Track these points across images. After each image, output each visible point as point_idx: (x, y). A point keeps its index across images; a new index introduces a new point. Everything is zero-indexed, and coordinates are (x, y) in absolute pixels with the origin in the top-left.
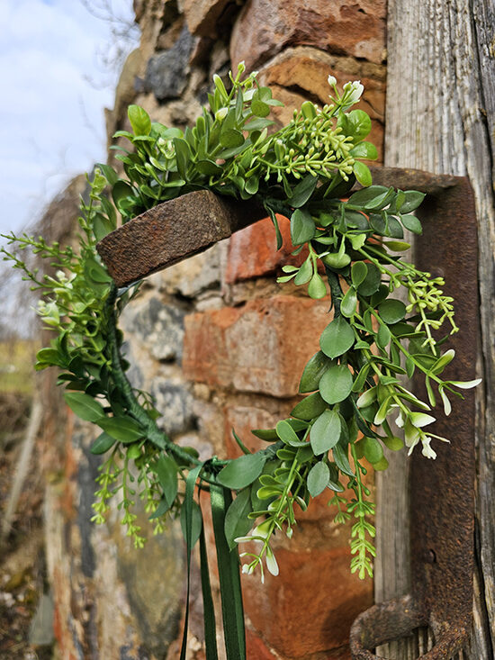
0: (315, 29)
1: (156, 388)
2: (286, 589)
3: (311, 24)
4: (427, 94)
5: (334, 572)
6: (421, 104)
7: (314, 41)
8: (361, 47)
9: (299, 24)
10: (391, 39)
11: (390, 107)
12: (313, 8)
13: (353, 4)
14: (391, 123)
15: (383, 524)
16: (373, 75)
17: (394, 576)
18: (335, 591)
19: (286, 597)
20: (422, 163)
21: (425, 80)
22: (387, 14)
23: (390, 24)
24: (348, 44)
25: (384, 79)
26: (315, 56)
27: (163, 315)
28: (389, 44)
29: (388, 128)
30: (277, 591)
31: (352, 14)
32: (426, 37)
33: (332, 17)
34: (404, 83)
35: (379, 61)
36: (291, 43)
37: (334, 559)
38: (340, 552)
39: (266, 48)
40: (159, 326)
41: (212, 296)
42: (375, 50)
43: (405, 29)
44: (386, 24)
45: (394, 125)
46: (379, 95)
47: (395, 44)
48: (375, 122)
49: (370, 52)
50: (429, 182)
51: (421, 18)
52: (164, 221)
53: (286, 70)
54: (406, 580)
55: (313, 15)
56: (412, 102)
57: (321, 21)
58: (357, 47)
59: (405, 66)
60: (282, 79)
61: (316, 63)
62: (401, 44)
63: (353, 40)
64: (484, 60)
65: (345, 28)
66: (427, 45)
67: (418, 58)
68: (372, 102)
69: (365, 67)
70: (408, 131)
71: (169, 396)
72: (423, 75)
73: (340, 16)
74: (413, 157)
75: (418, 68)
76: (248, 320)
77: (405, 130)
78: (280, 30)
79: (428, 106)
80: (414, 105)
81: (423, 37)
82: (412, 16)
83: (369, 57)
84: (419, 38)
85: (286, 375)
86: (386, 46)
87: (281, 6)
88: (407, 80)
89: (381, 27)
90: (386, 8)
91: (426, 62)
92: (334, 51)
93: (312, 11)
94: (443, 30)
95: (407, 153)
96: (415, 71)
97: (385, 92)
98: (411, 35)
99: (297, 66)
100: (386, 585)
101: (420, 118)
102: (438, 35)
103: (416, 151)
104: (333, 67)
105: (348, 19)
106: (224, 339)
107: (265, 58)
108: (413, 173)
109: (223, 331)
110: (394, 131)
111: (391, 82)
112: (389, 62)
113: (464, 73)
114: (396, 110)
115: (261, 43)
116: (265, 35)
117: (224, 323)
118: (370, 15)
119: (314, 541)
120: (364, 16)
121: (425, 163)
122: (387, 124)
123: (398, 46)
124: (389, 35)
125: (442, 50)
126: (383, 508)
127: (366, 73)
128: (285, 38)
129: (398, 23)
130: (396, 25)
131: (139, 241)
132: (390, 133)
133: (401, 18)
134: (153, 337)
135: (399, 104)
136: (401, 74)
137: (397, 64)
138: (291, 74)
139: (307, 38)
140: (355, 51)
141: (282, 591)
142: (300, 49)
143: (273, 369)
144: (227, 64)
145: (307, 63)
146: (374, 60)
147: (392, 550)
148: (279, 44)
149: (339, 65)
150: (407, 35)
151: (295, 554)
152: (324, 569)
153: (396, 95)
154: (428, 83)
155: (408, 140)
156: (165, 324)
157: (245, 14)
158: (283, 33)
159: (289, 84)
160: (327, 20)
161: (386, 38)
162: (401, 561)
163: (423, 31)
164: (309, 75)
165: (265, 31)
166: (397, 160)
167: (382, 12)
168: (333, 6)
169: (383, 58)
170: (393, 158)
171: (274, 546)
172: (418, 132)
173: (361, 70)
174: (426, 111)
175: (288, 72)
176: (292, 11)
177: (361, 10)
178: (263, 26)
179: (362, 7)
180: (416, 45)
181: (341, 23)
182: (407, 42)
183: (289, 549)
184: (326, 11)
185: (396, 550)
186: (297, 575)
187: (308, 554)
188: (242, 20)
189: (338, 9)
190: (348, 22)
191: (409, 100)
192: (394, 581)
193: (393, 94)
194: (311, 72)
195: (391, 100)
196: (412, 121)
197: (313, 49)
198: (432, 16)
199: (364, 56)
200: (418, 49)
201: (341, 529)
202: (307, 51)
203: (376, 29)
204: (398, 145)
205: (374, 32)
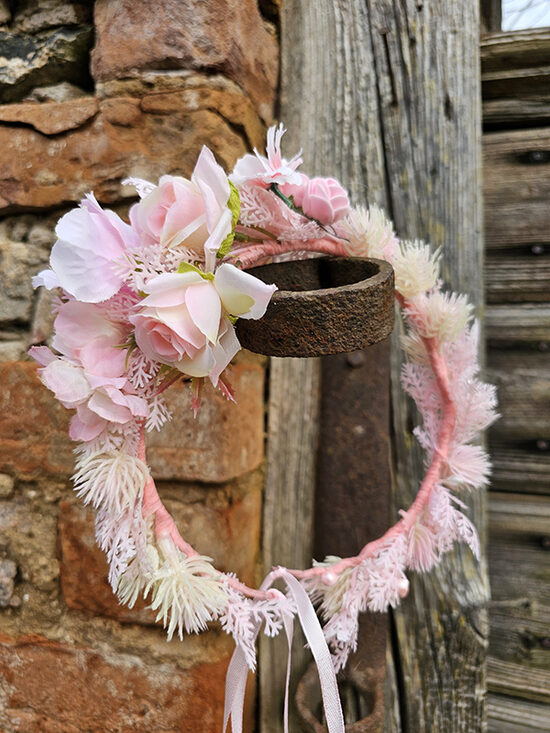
0: (239, 69)
3: (238, 62)
7: (240, 81)
9: (229, 54)
12: (242, 46)
13: (261, 61)
31: (259, 70)
33: (249, 65)
43: (305, 115)
44: (279, 97)
51: (327, 115)
53: (229, 103)
57: (243, 63)
58: (261, 107)
60: (226, 111)
64: (395, 186)
65: (255, 82)
66: (333, 142)
67: (321, 150)
73: (253, 68)
75: (322, 161)
78: (202, 46)
82: (313, 107)
84: (323, 132)
85: (229, 455)
86: (277, 118)
87: (209, 21)
91: (331, 159)
94: (351, 139)
98: (312, 125)
102: (346, 140)
105: (258, 75)
113: (376, 188)
116: (180, 39)
120: (265, 79)
124: (283, 111)
125: (350, 157)
129: (295, 104)
130: (292, 105)
133: (299, 102)
143: (203, 450)
148: (201, 60)
150: (308, 122)
158: (206, 51)
159: (237, 121)
160: (246, 65)
161: (277, 111)
163: (328, 129)
165: (182, 35)
168: (251, 53)
176: (223, 36)
180: (319, 137)
181: (253, 75)
182: (307, 129)
184: (247, 56)
189: (253, 59)
190: (257, 78)
198: (338, 120)
200: (321, 143)
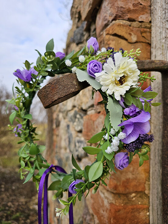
0: (123, 13)
1: (76, 141)
2: (114, 219)
3: (122, 11)
4: (166, 31)
5: (133, 214)
6: (164, 35)
7: (123, 17)
8: (141, 17)
9: (117, 12)
10: (153, 13)
11: (153, 38)
13: (138, 2)
14: (153, 44)
15: (153, 198)
16: (146, 27)
17: (157, 219)
18: (133, 222)
19: (114, 222)
20: (165, 57)
21: (165, 26)
22: (151, 4)
23: (152, 7)
24: (136, 17)
25: (150, 28)
26: (123, 23)
27: (78, 116)
28: (152, 15)
29: (152, 46)
30: (110, 219)
31: (137, 6)
32: (165, 10)
33: (129, 8)
34: (157, 28)
35: (148, 22)
36: (114, 19)
37: (133, 209)
38: (135, 207)
39: (106, 22)
40: (77, 120)
41: (92, 110)
42: (147, 18)
43: (157, 9)
44: (151, 8)
45: (154, 44)
46: (148, 34)
47: (154, 15)
48: (147, 44)
49: (145, 19)
50: (165, 65)
51: (163, 4)
52: (56, 85)
53: (112, 29)
54: (161, 221)
55: (122, 8)
56: (160, 35)
57: (125, 10)
58: (140, 17)
59: (158, 22)
60: (111, 32)
61: (123, 25)
62: (156, 14)
63: (138, 15)
65: (135, 11)
66: (165, 13)
67: (162, 18)
68: (146, 37)
69: (143, 24)
70: (159, 46)
71: (80, 144)
72: (164, 25)
73: (132, 7)
74: (161, 56)
75: (162, 22)
76: (101, 118)
77: (158, 46)
78: (111, 15)
79: (166, 36)
80: (161, 36)
81: (164, 10)
82: (160, 3)
83: (144, 21)
84: (162, 11)
86: (151, 16)
87: (111, 7)
88: (158, 27)
89: (149, 9)
90: (151, 2)
91: (165, 19)
92: (130, 20)
93: (122, 7)
95: (159, 54)
96: (161, 23)
97: (151, 33)
98: (159, 10)
99: (116, 27)
100: (154, 222)
101: (164, 41)
103: (162, 53)
104: (130, 26)
105: (136, 8)
106: (94, 125)
107: (106, 25)
108: (158, 61)
109: (94, 122)
110: (154, 47)
111: (153, 29)
112: (152, 21)
114: (155, 39)
115: (105, 21)
116: (106, 18)
117: (94, 119)
118: (144, 6)
119: (125, 202)
120: (142, 6)
121: (166, 57)
122: (152, 44)
123: (155, 15)
126: (152, 191)
127: (143, 26)
128: (112, 18)
129: (155, 6)
130: (154, 7)
131: (48, 93)
132: (153, 48)
133: (156, 5)
134: (75, 124)
135: (156, 36)
136: (156, 25)
137: (155, 22)
138: (113, 30)
139: (120, 17)
140: (139, 19)
141: (112, 219)
142: (117, 21)
144: (95, 30)
145: (119, 25)
146: (146, 22)
147: (156, 208)
148: (111, 20)
149: (132, 25)
150: (158, 10)
151: (117, 206)
152: (129, 213)
153: (155, 33)
154: (166, 27)
155: (159, 49)
156: (78, 119)
157: (100, 11)
158: (112, 16)
159: (113, 33)
160: (127, 10)
161: (151, 13)
162: (159, 213)
163: (164, 8)
164: (120, 30)
165: (106, 16)
166: (155, 57)
167: (149, 4)
168: (130, 4)
169: (150, 20)
170: (154, 57)
171: (110, 202)
172: (163, 46)
173: (141, 26)
174: (166, 38)
175: (113, 29)
176: (114, 8)
177: (141, 4)
178: (105, 15)
179: (141, 3)
180: (161, 14)
181: (133, 10)
182: (158, 13)
183: (115, 204)
184: (127, 6)
185: (157, 209)
186: (117, 214)
187: (122, 206)
188: (99, 14)
189: (132, 5)
190: (136, 9)
191: (159, 35)
192: (157, 221)
193: (154, 33)
194: (121, 28)
195: (153, 35)
196: (160, 42)
197: (122, 20)
199: (142, 20)
200: (162, 15)
201: (136, 198)
202: (120, 21)
203: (147, 10)
204: (156, 52)
205: (146, 11)
